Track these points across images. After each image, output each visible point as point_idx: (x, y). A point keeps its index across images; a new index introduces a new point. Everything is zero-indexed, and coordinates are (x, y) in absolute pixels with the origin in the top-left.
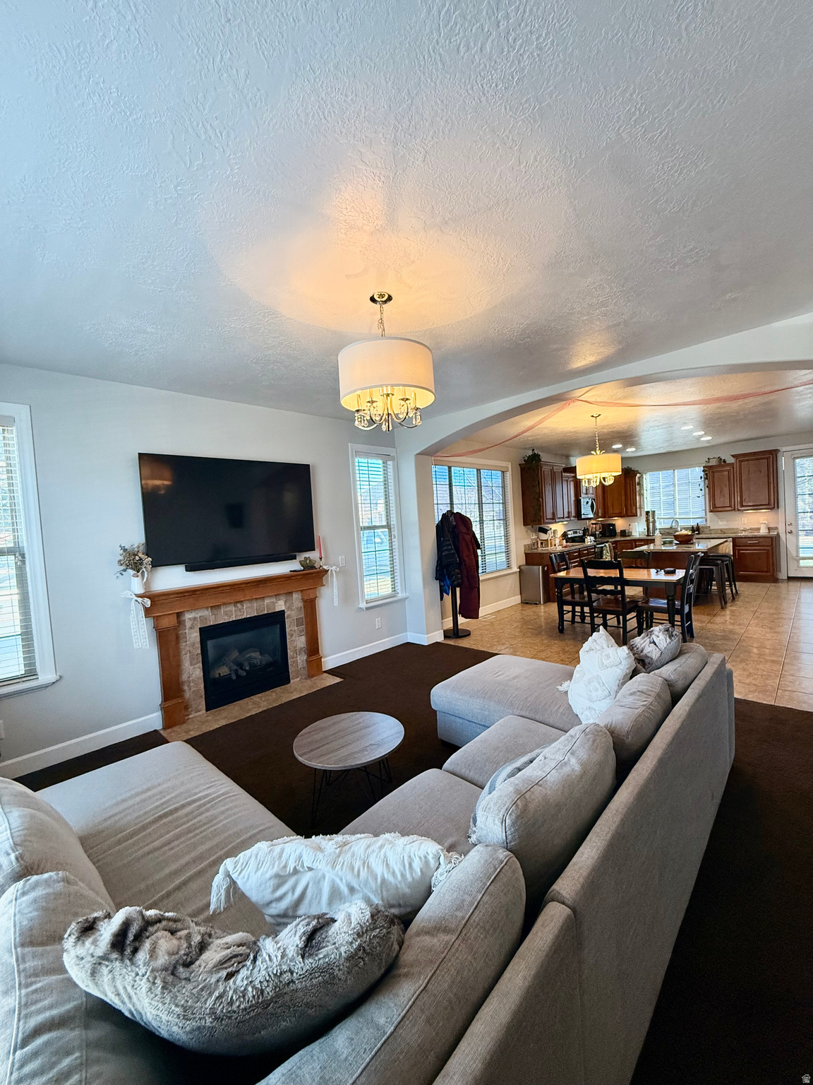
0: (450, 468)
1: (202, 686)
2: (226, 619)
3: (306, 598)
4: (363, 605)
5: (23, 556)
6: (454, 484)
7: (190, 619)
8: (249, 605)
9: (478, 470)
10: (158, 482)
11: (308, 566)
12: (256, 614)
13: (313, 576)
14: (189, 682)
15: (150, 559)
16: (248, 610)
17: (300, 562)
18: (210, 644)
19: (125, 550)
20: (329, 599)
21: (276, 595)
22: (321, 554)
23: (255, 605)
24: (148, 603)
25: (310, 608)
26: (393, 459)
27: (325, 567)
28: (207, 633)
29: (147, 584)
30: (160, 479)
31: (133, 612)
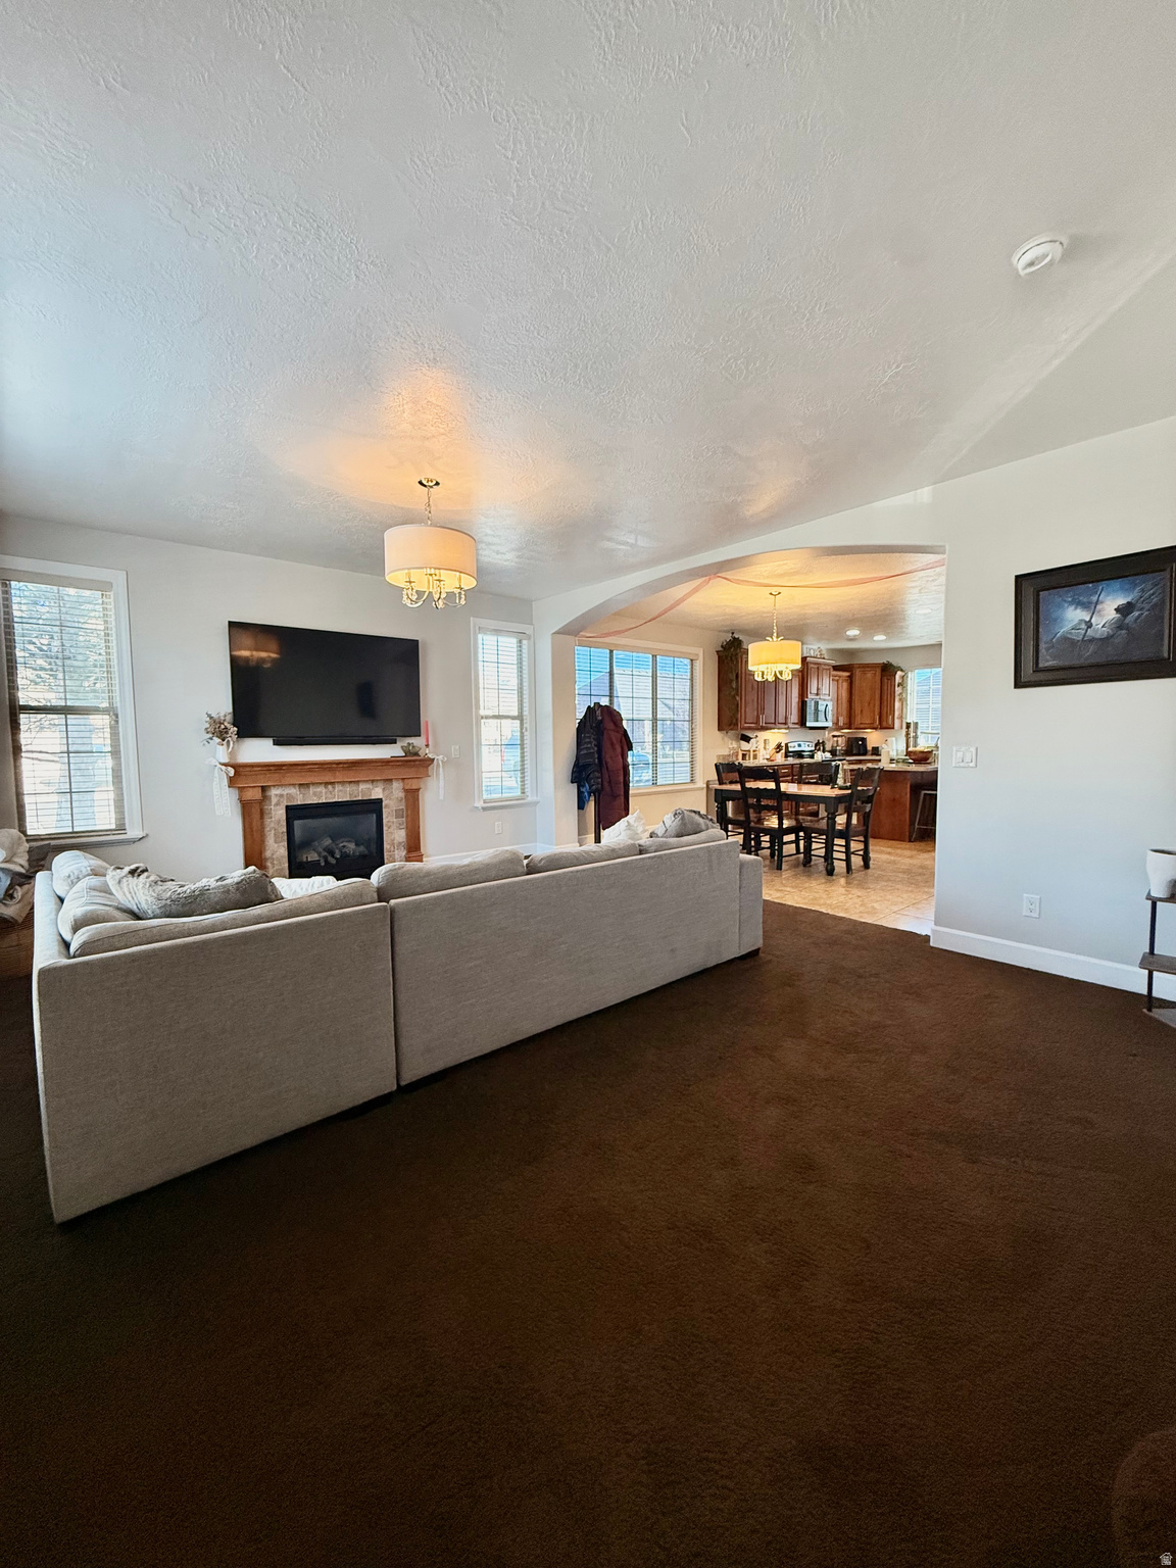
0: (611, 652)
1: (287, 865)
2: (315, 800)
3: (407, 788)
4: (480, 804)
5: (117, 716)
6: (615, 671)
7: (276, 795)
8: (341, 788)
9: (654, 657)
10: (263, 655)
11: (411, 753)
12: (348, 799)
13: (416, 764)
14: (273, 859)
15: (236, 729)
16: (341, 794)
17: (402, 747)
18: (297, 823)
19: (211, 718)
20: (435, 793)
21: (373, 781)
22: (428, 741)
23: (348, 788)
24: (232, 772)
25: (412, 797)
26: (529, 638)
27: (430, 756)
28: (294, 812)
29: (232, 754)
30: (266, 651)
31: (216, 781)
